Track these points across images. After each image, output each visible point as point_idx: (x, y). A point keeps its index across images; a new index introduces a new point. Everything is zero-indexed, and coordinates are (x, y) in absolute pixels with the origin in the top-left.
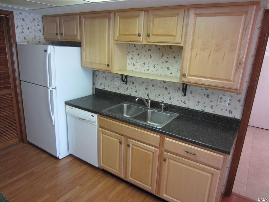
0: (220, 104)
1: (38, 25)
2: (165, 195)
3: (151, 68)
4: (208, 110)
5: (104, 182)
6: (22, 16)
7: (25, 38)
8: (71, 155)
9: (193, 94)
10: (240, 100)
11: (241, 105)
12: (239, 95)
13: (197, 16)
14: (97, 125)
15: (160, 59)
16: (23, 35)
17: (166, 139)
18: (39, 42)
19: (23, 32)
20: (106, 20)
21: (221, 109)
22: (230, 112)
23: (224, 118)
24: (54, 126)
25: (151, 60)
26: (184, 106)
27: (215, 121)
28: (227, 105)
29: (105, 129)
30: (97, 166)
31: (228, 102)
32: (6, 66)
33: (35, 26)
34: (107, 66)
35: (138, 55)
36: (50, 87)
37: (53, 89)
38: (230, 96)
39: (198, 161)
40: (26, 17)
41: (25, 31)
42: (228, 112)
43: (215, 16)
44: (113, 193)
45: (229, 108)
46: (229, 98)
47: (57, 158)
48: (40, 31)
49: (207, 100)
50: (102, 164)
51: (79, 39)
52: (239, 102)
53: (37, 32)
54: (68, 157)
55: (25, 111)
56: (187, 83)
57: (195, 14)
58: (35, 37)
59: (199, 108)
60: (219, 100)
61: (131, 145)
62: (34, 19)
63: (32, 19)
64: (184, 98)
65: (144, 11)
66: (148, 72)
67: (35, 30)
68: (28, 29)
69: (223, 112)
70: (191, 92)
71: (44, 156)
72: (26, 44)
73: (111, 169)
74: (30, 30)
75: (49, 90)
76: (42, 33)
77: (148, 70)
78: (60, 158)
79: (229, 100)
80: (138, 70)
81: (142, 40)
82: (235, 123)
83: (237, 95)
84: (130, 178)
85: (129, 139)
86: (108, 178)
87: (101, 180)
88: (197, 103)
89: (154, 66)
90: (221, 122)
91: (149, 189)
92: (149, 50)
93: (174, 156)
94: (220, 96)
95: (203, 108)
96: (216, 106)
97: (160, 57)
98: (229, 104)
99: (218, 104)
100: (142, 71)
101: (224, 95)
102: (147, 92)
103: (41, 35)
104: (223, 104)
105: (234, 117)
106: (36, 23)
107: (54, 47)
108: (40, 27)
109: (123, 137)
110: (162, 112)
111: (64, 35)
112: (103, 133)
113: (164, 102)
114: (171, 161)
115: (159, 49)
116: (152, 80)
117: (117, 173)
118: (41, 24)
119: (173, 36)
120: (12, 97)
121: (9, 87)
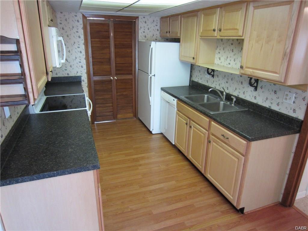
0: (285, 101)
1: (156, 25)
2: (209, 175)
3: (232, 63)
4: (275, 108)
5: (174, 156)
6: (144, 20)
7: (145, 37)
8: (162, 133)
9: (263, 90)
10: (305, 98)
11: (306, 104)
12: (304, 93)
13: (255, 9)
14: (176, 107)
15: (240, 53)
16: (144, 34)
17: (212, 123)
18: (156, 39)
19: (144, 32)
20: (195, 18)
21: (286, 107)
22: (294, 111)
23: (286, 117)
24: (151, 105)
25: (233, 54)
26: (254, 101)
27: (278, 120)
28: (292, 103)
29: (180, 112)
30: (174, 144)
31: (293, 99)
32: (131, 58)
33: (154, 26)
34: (192, 59)
35: (224, 49)
36: (150, 74)
37: (152, 76)
38: (296, 93)
39: (230, 145)
40: (148, 20)
41: (146, 31)
42: (292, 111)
43: (268, 7)
44: (175, 165)
45: (293, 106)
46: (294, 95)
47: (151, 132)
48: (158, 30)
49: (274, 96)
50: (176, 142)
51: (179, 35)
52: (304, 101)
53: (155, 31)
54: (159, 134)
55: (138, 93)
56: (257, 78)
57: (254, 7)
58: (153, 35)
59: (266, 105)
60: (285, 97)
61: (192, 126)
62: (154, 21)
63: (152, 21)
64: (255, 93)
65: (219, 8)
66: (229, 66)
67: (153, 29)
68: (148, 29)
69: (288, 111)
70: (261, 88)
71: (144, 129)
72: (144, 41)
73: (181, 147)
74: (150, 30)
75: (150, 77)
76: (159, 32)
77: (229, 64)
78: (153, 133)
79: (294, 97)
80: (222, 64)
81: (216, 35)
82: (297, 124)
83: (303, 92)
84: (190, 156)
85: (192, 122)
86: (179, 155)
87: (172, 154)
88: (265, 99)
89: (234, 60)
90: (283, 122)
91: (200, 168)
92: (232, 44)
93: (216, 139)
94: (286, 93)
95: (270, 105)
96: (282, 104)
97: (240, 51)
98: (294, 102)
99: (283, 101)
100: (225, 65)
101: (290, 92)
102: (227, 85)
103: (158, 33)
104: (288, 101)
105: (297, 117)
106: (155, 23)
107: (156, 43)
108: (158, 27)
109: (189, 119)
110: (233, 105)
111: (171, 33)
112: (179, 115)
113: (240, 96)
114: (214, 144)
115: (239, 43)
116: (232, 74)
117: (183, 151)
118: (159, 25)
119: (235, 29)
120: (132, 82)
121: (131, 74)
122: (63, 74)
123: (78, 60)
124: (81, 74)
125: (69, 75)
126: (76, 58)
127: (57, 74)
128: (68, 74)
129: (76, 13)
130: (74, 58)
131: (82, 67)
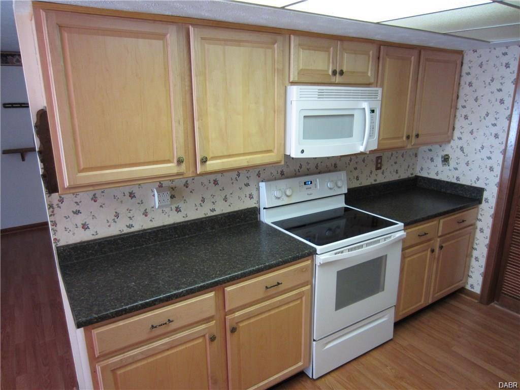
122: (448, 176)
123: (486, 153)
124: (486, 184)
125: (459, 180)
126: (483, 148)
127: (437, 174)
128: (458, 178)
129: (507, 47)
130: (479, 147)
131: (491, 169)
